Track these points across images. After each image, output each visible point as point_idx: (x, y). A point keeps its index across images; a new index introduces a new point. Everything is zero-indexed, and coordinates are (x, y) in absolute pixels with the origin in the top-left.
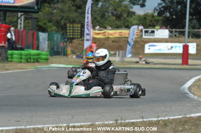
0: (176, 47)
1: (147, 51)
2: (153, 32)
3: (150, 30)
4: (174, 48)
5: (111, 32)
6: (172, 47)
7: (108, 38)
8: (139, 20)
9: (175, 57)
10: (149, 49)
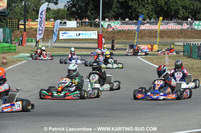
0: (82, 34)
1: (61, 37)
2: (65, 23)
3: (63, 22)
4: (81, 35)
5: (33, 23)
6: (79, 34)
7: (32, 28)
8: (54, 14)
9: (83, 42)
10: (63, 36)
